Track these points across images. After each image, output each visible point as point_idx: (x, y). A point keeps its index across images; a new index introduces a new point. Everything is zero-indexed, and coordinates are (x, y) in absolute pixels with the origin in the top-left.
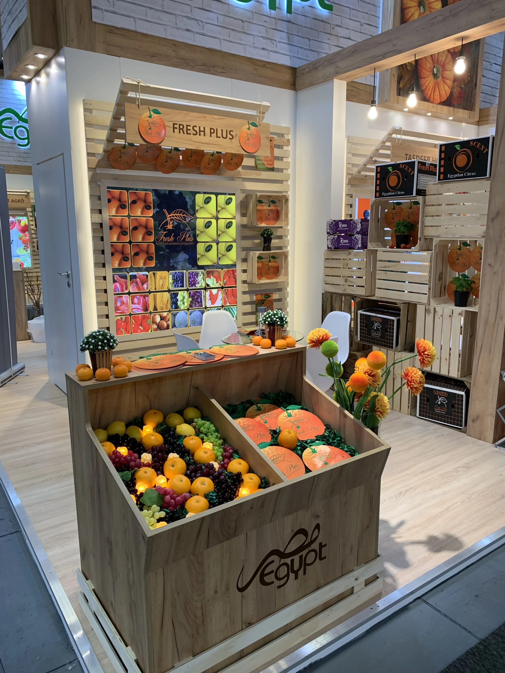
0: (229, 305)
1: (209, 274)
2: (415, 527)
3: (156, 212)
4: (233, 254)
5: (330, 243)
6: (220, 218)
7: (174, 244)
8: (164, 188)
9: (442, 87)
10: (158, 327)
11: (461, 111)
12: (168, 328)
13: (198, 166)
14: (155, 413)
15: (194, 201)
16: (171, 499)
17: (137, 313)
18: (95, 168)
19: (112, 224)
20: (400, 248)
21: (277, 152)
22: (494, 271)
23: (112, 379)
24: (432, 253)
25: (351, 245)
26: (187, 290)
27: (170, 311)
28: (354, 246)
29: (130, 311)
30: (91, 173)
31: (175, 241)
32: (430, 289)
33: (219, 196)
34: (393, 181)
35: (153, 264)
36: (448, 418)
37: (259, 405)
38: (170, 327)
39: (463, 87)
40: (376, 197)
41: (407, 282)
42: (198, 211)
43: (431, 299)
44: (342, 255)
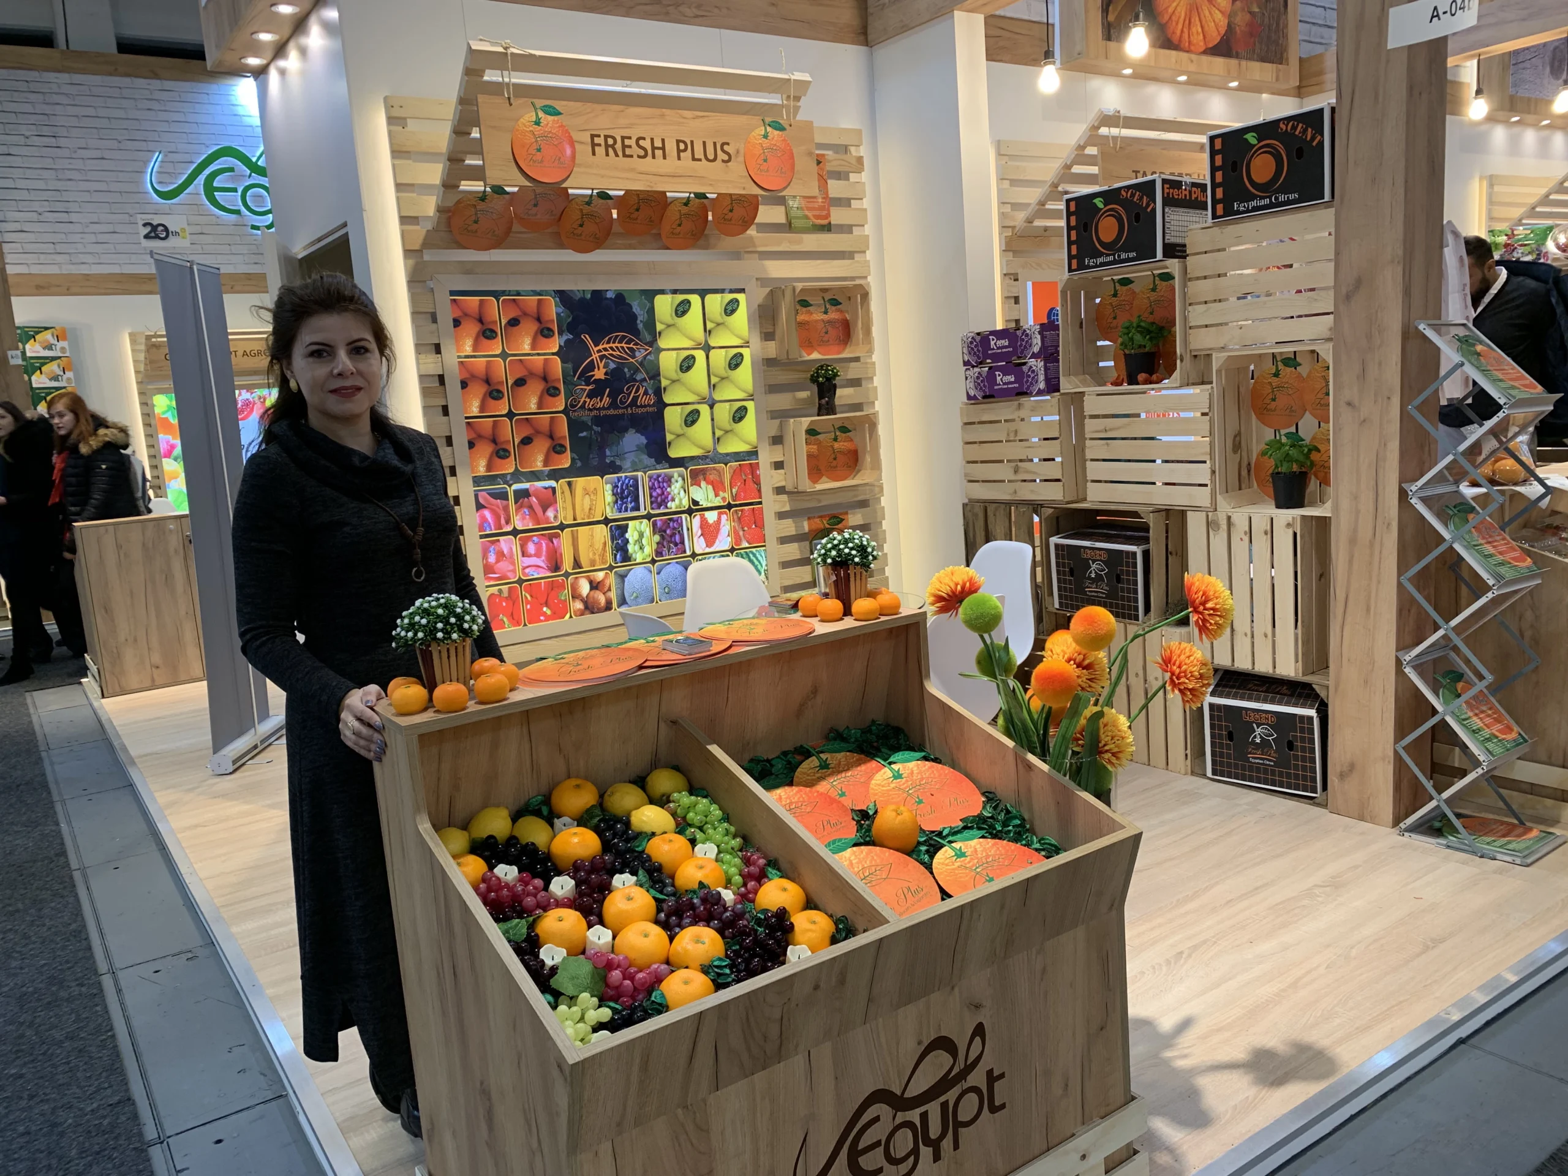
0: (747, 545)
1: (696, 477)
2: (1219, 1030)
3: (567, 342)
4: (749, 428)
5: (972, 385)
6: (714, 348)
7: (612, 412)
8: (581, 285)
9: (1207, 13)
10: (587, 607)
11: (1256, 66)
12: (608, 607)
13: (654, 231)
14: (578, 786)
15: (651, 311)
16: (624, 978)
17: (536, 576)
18: (419, 252)
19: (466, 375)
20: (1138, 384)
21: (835, 188)
22: (1362, 419)
23: (472, 707)
24: (1212, 388)
25: (1021, 385)
26: (648, 517)
27: (611, 568)
28: (1029, 387)
29: (519, 574)
30: (411, 262)
31: (613, 405)
32: (1213, 472)
33: (709, 298)
34: (1107, 229)
35: (565, 461)
36: (1281, 774)
37: (823, 756)
38: (615, 605)
39: (1257, 10)
40: (1070, 270)
41: (1159, 461)
42: (662, 335)
43: (1219, 497)
44: (1002, 410)
